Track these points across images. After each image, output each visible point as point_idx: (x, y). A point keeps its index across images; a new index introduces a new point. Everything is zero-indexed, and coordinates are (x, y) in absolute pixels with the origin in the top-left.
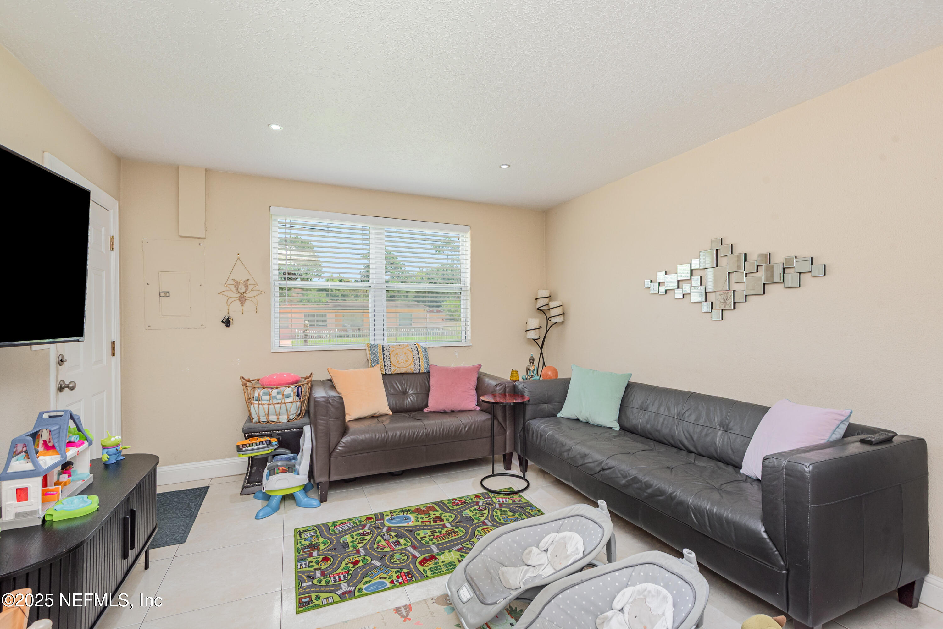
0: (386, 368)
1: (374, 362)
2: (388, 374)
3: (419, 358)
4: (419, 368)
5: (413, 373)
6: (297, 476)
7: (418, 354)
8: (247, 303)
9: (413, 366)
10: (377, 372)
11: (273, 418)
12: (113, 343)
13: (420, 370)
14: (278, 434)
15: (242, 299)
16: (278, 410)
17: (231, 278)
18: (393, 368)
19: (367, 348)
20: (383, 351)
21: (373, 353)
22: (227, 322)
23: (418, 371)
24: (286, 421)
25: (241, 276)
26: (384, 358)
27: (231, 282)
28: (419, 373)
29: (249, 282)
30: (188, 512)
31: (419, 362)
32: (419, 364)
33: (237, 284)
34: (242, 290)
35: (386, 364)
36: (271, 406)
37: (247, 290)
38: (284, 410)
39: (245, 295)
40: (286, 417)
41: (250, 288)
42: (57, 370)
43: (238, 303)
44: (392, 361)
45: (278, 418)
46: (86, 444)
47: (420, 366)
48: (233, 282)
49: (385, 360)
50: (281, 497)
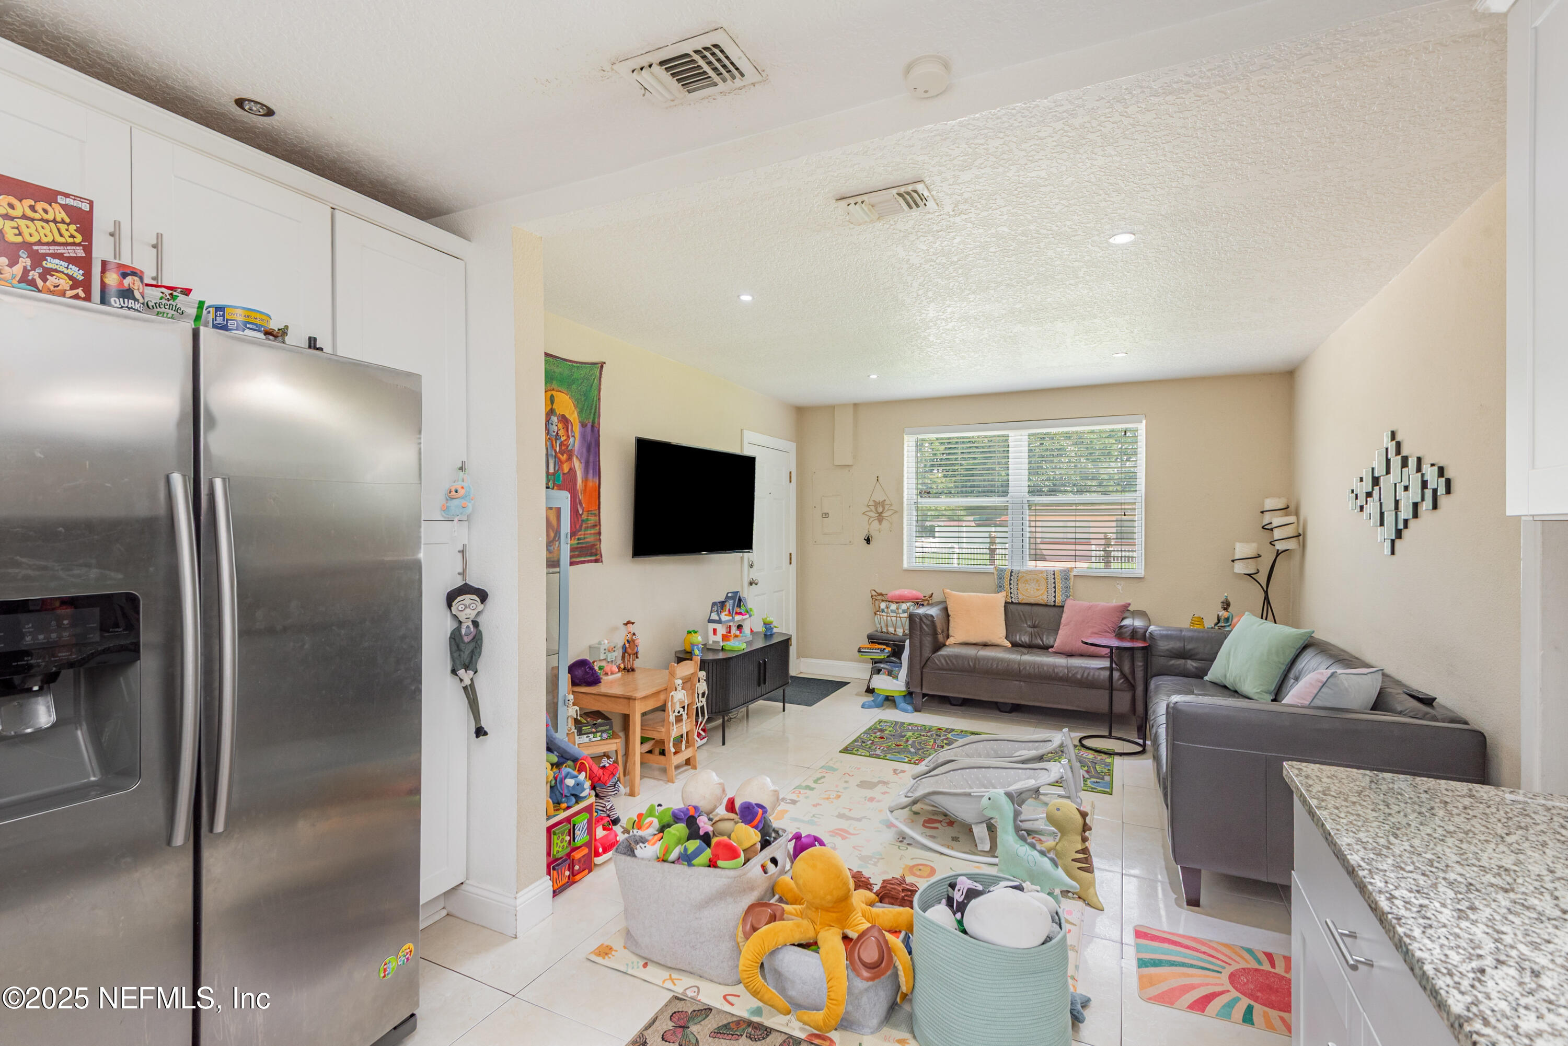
0: (1012, 595)
1: (1000, 588)
2: (1016, 603)
3: (1055, 587)
4: (1053, 599)
5: (1046, 605)
6: (895, 681)
7: (1054, 583)
8: (885, 523)
9: (1045, 597)
10: (1000, 599)
11: (891, 630)
12: (790, 554)
13: (1055, 602)
14: (895, 645)
15: (880, 518)
16: (894, 623)
17: (872, 499)
18: (1020, 597)
19: (996, 573)
20: (1011, 575)
21: (1000, 578)
22: (868, 541)
23: (1053, 604)
24: (901, 634)
25: (879, 497)
26: (1010, 584)
27: (871, 503)
28: (1054, 606)
29: (886, 502)
30: (825, 692)
31: (1055, 592)
32: (1053, 594)
33: (876, 504)
34: (880, 510)
35: (1012, 591)
36: (889, 618)
37: (884, 510)
38: (899, 623)
39: (883, 515)
40: (902, 631)
41: (887, 507)
42: (749, 570)
43: (876, 522)
44: (1020, 588)
45: (895, 631)
46: (747, 616)
47: (1055, 597)
48: (873, 503)
49: (1012, 586)
50: (884, 697)
